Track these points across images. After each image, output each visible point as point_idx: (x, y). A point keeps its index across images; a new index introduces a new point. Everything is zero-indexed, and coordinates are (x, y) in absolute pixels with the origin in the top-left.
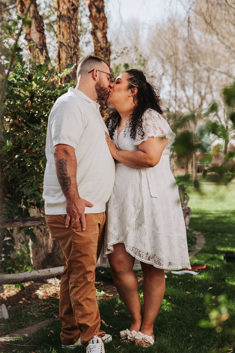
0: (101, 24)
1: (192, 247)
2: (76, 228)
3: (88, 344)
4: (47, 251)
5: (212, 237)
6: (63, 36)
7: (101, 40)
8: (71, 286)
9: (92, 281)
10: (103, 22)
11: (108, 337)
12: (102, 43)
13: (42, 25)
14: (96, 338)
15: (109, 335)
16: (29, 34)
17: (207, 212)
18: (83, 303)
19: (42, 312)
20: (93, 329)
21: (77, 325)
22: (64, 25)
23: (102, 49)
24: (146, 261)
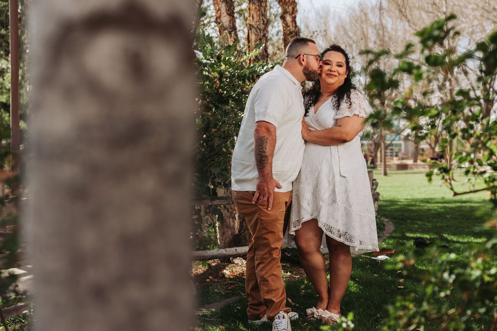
0: (291, 8)
1: (381, 232)
2: (263, 206)
3: (274, 319)
4: (234, 232)
5: (402, 224)
6: (253, 19)
7: (290, 24)
8: (256, 262)
9: (277, 257)
10: (293, 6)
11: (294, 315)
12: (291, 27)
13: (232, 8)
14: (282, 313)
15: (296, 313)
16: (220, 17)
17: (396, 200)
18: (269, 279)
19: (229, 290)
20: (279, 305)
21: (263, 300)
22: (254, 8)
23: (291, 33)
24: (337, 238)
